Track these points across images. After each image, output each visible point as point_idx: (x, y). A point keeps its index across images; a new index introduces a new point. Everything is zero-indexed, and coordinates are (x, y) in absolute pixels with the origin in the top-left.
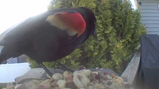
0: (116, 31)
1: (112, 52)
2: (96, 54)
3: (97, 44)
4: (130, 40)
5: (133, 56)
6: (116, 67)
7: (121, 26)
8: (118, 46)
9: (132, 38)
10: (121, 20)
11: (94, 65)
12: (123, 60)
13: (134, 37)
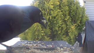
0: (71, 18)
1: (69, 31)
2: (60, 32)
3: (60, 27)
4: (79, 24)
6: (71, 40)
7: (74, 15)
8: (72, 28)
9: (81, 23)
10: (74, 12)
11: (58, 39)
12: (75, 36)
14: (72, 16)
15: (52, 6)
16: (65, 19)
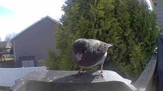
0: (134, 33)
1: (131, 55)
2: (115, 57)
3: (117, 47)
4: (148, 42)
5: (150, 59)
6: (134, 71)
7: (140, 28)
8: (136, 49)
9: (150, 40)
10: (139, 22)
12: (141, 63)
13: (152, 39)
14: (136, 29)
15: (103, 13)
16: (125, 35)
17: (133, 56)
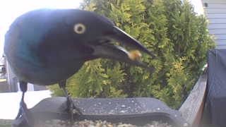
0: (173, 44)
1: (168, 75)
2: (146, 77)
3: (148, 64)
4: (193, 58)
6: (174, 97)
7: (181, 37)
8: (176, 66)
9: (196, 54)
10: (180, 29)
11: (143, 92)
12: (183, 86)
13: (199, 52)
14: (176, 38)
15: (129, 15)
16: (159, 47)
17: (171, 76)
